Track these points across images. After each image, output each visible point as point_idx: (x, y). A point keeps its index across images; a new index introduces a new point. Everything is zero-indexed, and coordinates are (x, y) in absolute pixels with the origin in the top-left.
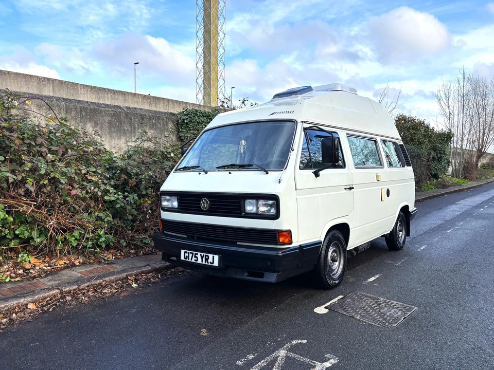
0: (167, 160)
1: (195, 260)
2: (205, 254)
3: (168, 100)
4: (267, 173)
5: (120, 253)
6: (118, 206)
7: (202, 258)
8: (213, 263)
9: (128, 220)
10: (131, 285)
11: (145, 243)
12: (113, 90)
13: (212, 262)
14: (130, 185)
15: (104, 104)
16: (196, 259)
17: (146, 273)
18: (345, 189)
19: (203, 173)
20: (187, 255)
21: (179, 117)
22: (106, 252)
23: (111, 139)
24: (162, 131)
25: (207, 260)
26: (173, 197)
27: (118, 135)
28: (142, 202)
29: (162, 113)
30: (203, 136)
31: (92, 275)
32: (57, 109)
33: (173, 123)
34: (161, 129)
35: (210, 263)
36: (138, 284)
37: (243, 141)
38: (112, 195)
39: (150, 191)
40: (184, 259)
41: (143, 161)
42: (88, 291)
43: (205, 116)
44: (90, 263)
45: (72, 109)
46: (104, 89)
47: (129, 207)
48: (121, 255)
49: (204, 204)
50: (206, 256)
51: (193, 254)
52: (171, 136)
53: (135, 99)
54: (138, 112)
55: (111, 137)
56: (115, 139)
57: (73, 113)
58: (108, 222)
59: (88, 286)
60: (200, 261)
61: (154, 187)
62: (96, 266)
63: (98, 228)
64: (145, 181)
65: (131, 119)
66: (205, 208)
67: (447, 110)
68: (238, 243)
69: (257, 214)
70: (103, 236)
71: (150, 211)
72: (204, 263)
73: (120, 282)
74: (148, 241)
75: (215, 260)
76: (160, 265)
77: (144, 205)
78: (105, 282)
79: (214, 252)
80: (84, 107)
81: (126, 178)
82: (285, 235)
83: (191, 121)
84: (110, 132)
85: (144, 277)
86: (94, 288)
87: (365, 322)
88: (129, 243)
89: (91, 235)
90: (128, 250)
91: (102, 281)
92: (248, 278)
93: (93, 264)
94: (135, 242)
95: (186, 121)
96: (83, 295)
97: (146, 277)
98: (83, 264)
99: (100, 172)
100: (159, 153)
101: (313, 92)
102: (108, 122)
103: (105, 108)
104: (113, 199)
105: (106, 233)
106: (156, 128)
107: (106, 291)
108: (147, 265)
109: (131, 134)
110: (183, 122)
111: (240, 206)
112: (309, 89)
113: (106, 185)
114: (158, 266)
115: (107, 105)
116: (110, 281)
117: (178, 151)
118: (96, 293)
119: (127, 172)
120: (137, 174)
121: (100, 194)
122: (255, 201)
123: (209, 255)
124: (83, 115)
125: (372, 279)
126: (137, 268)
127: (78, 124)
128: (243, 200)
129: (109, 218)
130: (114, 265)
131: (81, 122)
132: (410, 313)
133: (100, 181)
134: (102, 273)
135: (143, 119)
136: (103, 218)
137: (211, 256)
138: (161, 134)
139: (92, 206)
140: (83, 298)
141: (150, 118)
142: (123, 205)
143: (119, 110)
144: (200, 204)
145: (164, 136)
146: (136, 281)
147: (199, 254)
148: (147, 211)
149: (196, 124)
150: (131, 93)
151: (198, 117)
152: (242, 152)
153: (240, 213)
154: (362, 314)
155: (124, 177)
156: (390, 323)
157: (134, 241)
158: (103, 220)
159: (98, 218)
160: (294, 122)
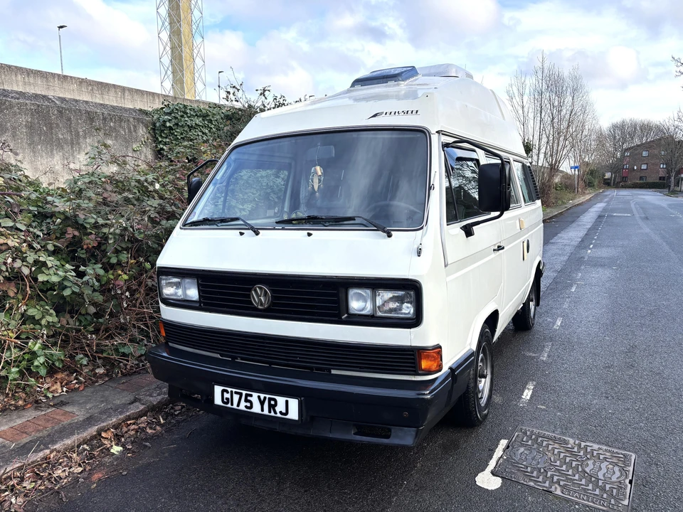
0: (148, 196)
1: (246, 407)
2: (268, 396)
3: (123, 89)
4: (390, 236)
5: (76, 379)
6: (67, 293)
7: (262, 403)
8: (287, 413)
9: (87, 314)
10: (108, 449)
11: (124, 355)
12: (26, 69)
13: (284, 411)
14: (85, 247)
15: (17, 92)
16: (248, 404)
17: (137, 418)
18: (494, 250)
19: (248, 233)
20: (227, 396)
21: (155, 117)
22: (48, 380)
23: (35, 156)
24: (127, 142)
25: (272, 407)
26: (187, 280)
27: (46, 148)
28: (112, 277)
29: (126, 110)
30: (233, 156)
31: (26, 439)
33: (147, 128)
34: (125, 138)
35: (281, 412)
36: (123, 446)
37: (318, 168)
38: (51, 272)
39: (124, 257)
40: (221, 404)
41: (104, 199)
42: (22, 479)
43: (200, 116)
44: (17, 408)
46: (10, 67)
47: (88, 291)
48: (79, 382)
49: (260, 297)
50: (270, 399)
51: (241, 394)
52: (144, 149)
53: (65, 85)
54: (82, 107)
55: (34, 152)
56: (42, 157)
58: (49, 325)
59: (20, 469)
60: (256, 408)
61: (131, 248)
62: (31, 414)
63: (28, 338)
64: (115, 238)
65: (69, 119)
66: (262, 304)
67: (521, 112)
68: (333, 372)
69: (372, 316)
70: (39, 353)
71: (127, 294)
72: (266, 412)
73: (85, 446)
74: (130, 349)
75: (291, 408)
76: (160, 398)
77: (117, 283)
78: (54, 453)
79: (288, 392)
81: (77, 233)
82: (433, 357)
83: (177, 124)
84: (32, 144)
85: (133, 427)
86: (33, 471)
87: (577, 503)
88: (94, 357)
89: (15, 353)
90: (91, 368)
91: (47, 451)
92: (358, 438)
93: (23, 408)
94: (105, 355)
95: (168, 124)
96: (12, 490)
97: (136, 427)
99: (24, 228)
100: (133, 183)
101: (419, 76)
102: (26, 125)
103: (18, 99)
104: (55, 279)
105: (45, 347)
106: (116, 137)
107: (58, 473)
108: (135, 400)
109: (72, 147)
110: (164, 125)
111: (337, 302)
112: (411, 72)
113: (37, 251)
114: (155, 399)
115: (22, 94)
116: (66, 449)
117: (166, 179)
118: (39, 482)
119: (77, 222)
120: (96, 226)
121: (26, 271)
122: (369, 292)
123: (277, 398)
125: (527, 394)
126: (116, 410)
128: (343, 290)
129: (50, 319)
130: (68, 409)
132: (631, 469)
133: (25, 245)
134: (45, 433)
135: (92, 120)
136: (37, 318)
137: (281, 401)
138: (127, 147)
139: (11, 294)
140: (13, 500)
141: (104, 119)
142: (77, 290)
143: (46, 103)
144: (249, 296)
145: (131, 151)
146: (118, 438)
147: (255, 395)
148: (122, 294)
149: (186, 129)
150: (59, 75)
151: (188, 117)
152: (316, 188)
153: (339, 316)
154: (562, 483)
155: (71, 232)
156: (618, 500)
157: (102, 352)
158: (37, 322)
159: (26, 319)
160: (422, 132)
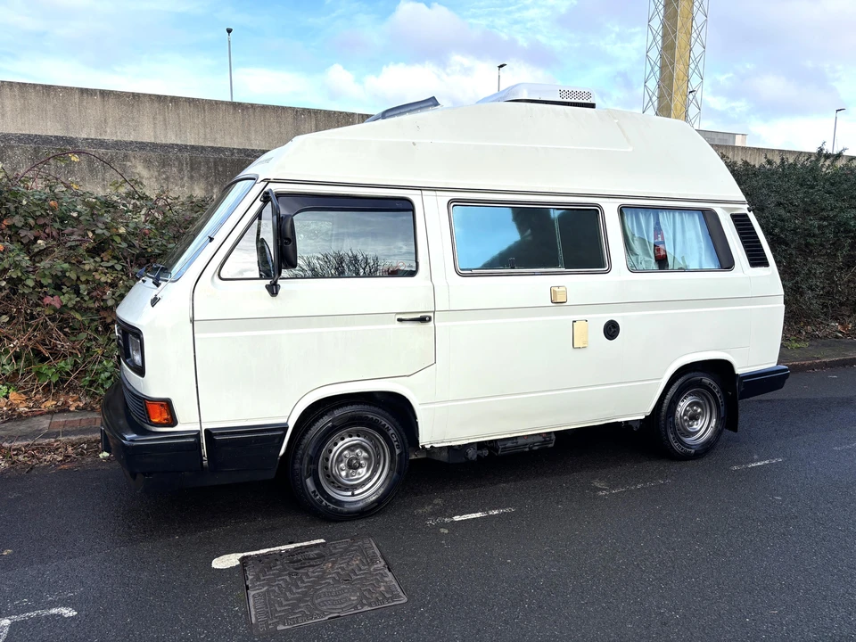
4: (157, 285)
10: (99, 453)
18: (400, 320)
32: (176, 163)
45: (200, 163)
57: (203, 169)
59: (27, 446)
62: (92, 416)
69: (134, 362)
73: (85, 445)
78: (58, 443)
80: (221, 158)
91: (53, 440)
96: (10, 457)
98: (84, 409)
112: (432, 102)
116: (69, 442)
124: (218, 171)
125: (469, 516)
127: (211, 186)
131: (216, 183)
140: (3, 462)
